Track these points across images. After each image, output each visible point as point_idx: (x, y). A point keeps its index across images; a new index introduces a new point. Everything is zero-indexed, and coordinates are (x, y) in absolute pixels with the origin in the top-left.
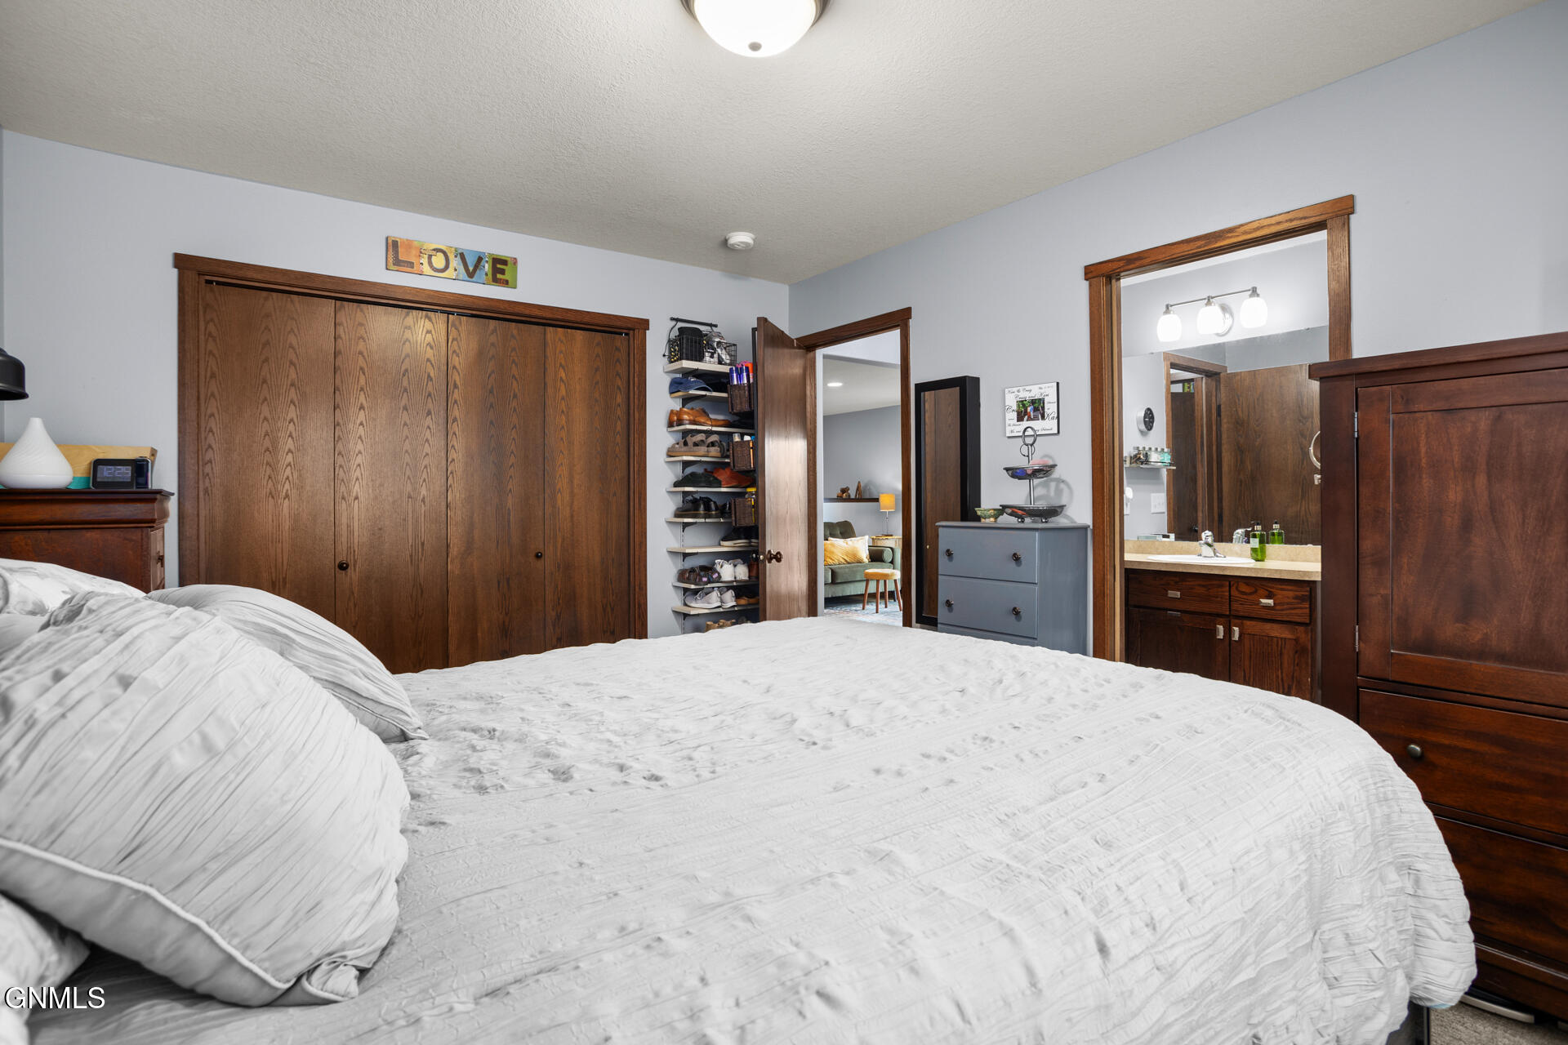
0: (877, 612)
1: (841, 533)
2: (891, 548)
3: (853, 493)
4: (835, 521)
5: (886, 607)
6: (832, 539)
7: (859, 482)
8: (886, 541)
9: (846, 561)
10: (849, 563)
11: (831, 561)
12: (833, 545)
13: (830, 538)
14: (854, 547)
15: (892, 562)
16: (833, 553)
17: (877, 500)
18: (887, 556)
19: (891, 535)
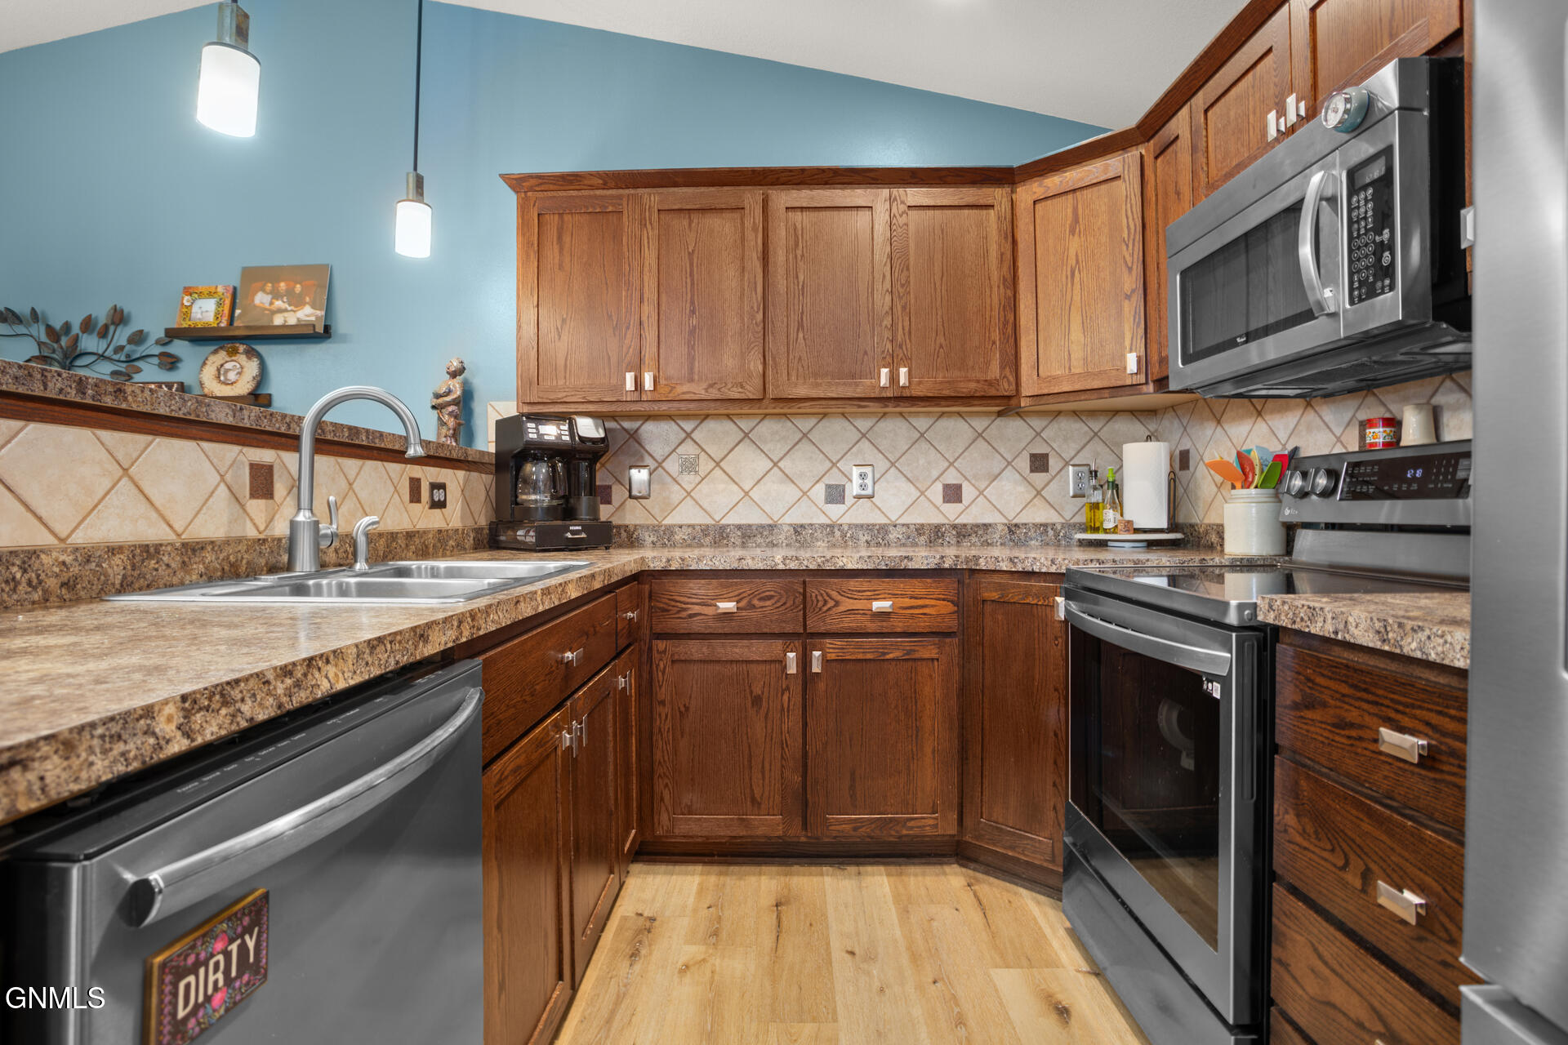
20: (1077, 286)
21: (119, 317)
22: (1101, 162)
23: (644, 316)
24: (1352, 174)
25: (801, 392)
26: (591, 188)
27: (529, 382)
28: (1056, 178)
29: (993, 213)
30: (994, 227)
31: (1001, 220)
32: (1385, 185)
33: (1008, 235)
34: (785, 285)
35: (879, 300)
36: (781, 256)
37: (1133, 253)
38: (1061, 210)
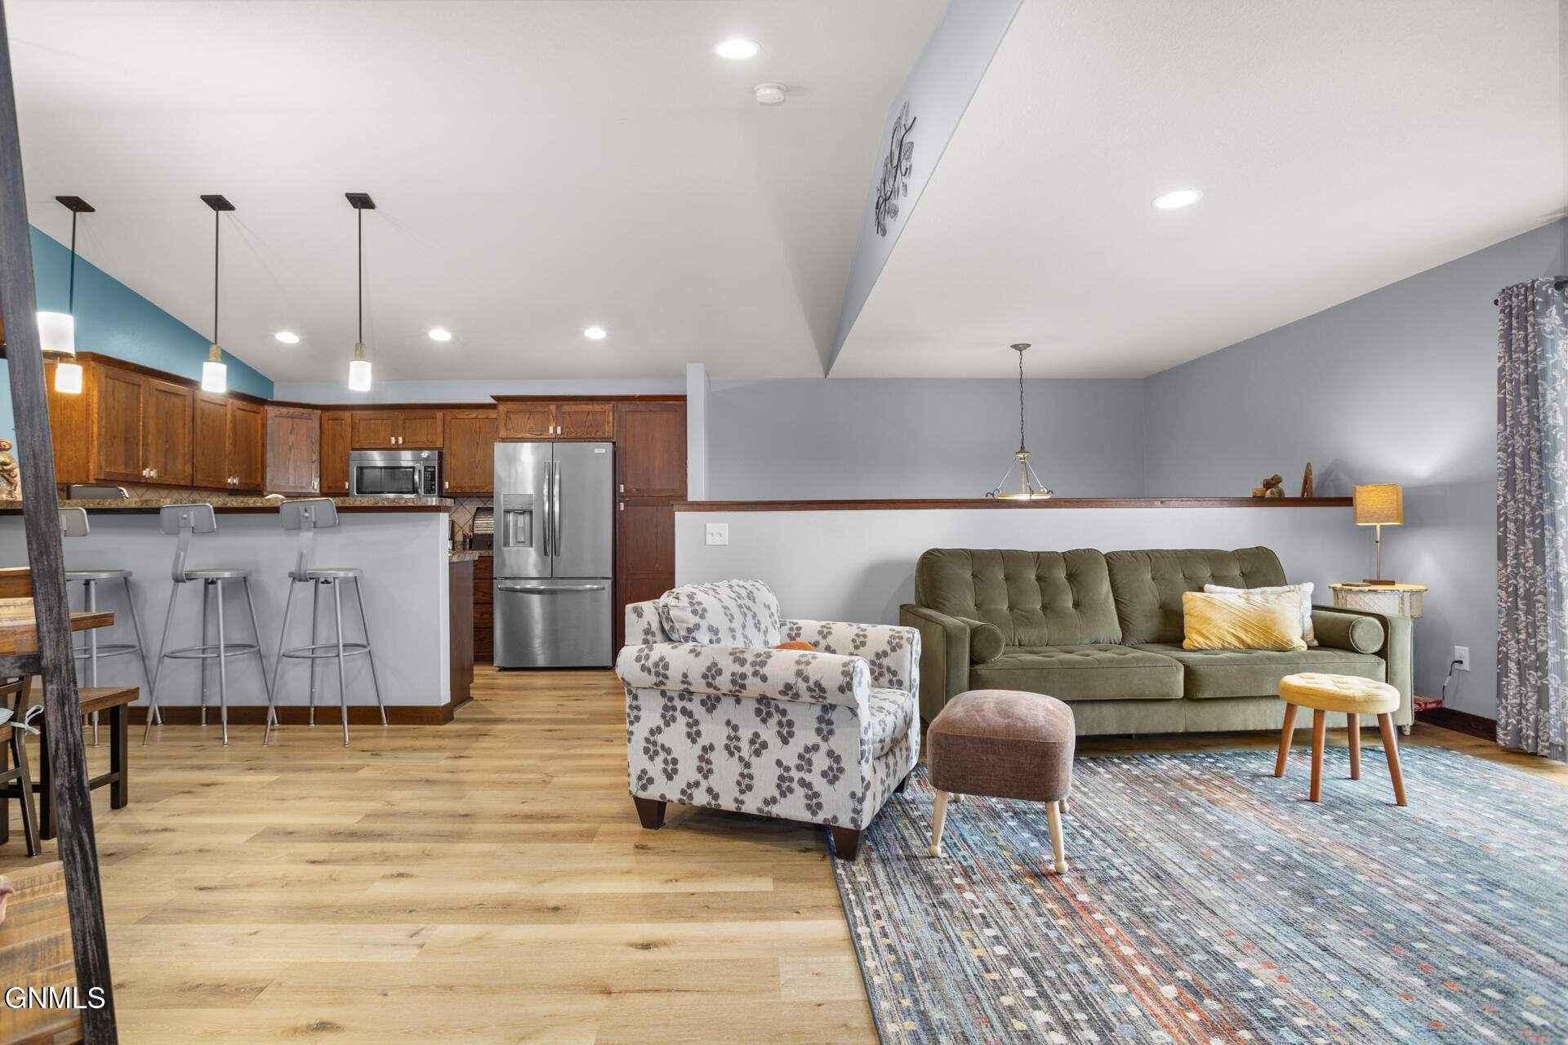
0: (1313, 798)
1: (1243, 574)
2: (1384, 621)
3: (1292, 488)
4: (1230, 547)
5: (1354, 776)
6: (1213, 587)
7: (1309, 465)
8: (1371, 596)
9: (1242, 641)
10: (1249, 647)
11: (1201, 640)
12: (1210, 603)
13: (1207, 587)
14: (1269, 611)
15: (1382, 653)
16: (1207, 620)
17: (1348, 502)
18: (1367, 636)
19: (1392, 583)
20: (292, 454)
22: (302, 410)
23: (149, 441)
24: (425, 467)
25: (204, 484)
26: (127, 369)
27: (100, 468)
28: (284, 410)
29: (259, 416)
30: (260, 422)
31: (262, 420)
32: (433, 473)
33: (264, 426)
34: (199, 436)
35: (228, 447)
36: (198, 422)
37: (316, 448)
38: (287, 423)
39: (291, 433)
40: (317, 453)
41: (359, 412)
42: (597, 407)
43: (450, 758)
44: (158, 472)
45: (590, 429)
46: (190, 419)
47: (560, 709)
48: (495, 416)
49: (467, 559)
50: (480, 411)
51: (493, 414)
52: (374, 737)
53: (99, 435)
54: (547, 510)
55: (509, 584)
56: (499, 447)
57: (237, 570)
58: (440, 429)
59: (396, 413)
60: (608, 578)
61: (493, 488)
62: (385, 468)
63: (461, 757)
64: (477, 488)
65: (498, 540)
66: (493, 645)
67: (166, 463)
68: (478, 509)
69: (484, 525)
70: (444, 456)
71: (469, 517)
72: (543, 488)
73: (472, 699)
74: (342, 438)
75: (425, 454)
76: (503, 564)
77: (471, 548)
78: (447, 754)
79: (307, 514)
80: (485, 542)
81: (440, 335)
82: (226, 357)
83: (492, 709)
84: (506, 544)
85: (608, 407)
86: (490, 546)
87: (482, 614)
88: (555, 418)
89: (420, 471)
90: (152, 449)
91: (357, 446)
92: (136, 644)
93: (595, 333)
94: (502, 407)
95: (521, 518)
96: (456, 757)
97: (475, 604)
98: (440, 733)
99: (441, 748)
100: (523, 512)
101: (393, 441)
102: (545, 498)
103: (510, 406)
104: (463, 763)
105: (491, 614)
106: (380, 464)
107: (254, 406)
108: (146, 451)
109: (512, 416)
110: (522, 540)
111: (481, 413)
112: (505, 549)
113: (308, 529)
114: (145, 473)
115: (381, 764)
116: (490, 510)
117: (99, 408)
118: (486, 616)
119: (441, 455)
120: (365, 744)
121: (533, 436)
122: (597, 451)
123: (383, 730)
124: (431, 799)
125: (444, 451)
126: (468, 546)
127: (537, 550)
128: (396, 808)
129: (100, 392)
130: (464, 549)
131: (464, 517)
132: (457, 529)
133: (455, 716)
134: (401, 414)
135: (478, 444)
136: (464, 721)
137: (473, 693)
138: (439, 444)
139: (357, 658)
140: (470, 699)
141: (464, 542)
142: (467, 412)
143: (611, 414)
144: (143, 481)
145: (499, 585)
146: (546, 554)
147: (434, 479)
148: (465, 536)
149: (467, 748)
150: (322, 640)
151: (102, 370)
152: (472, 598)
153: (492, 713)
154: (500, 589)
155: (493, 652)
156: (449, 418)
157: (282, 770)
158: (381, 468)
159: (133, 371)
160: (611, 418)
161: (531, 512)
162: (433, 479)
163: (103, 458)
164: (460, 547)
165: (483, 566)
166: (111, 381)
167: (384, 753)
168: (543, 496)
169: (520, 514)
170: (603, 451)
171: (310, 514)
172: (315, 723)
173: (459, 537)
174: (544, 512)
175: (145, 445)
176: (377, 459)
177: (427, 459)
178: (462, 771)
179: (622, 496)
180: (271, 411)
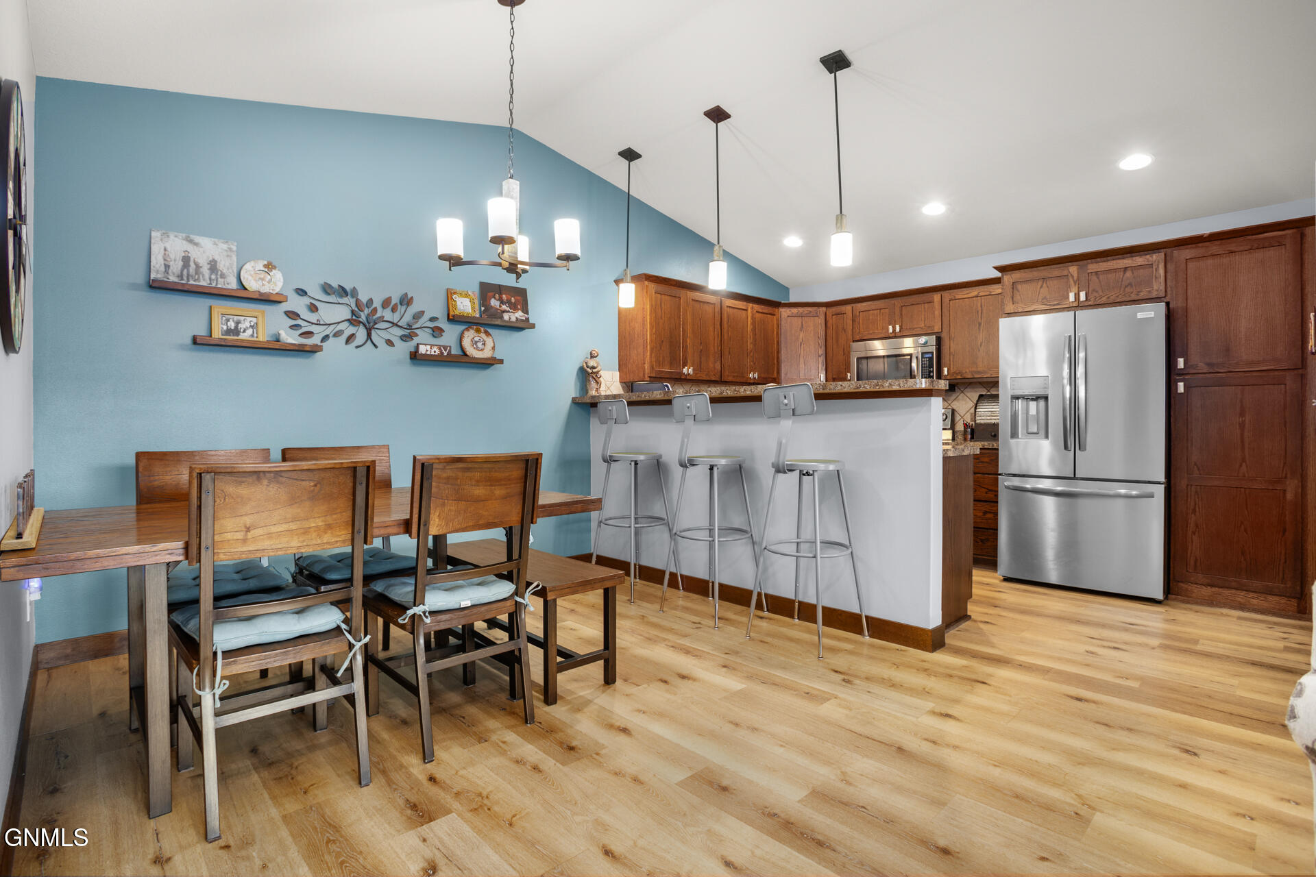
20: (802, 349)
21: (406, 301)
22: (810, 309)
23: (688, 344)
24: (923, 354)
25: (730, 379)
26: (671, 285)
27: (652, 368)
28: (795, 310)
29: (775, 317)
30: (775, 322)
31: (777, 320)
32: (931, 359)
33: (779, 325)
34: (726, 337)
35: (750, 346)
36: (725, 326)
37: (822, 342)
38: (797, 321)
39: (801, 330)
40: (823, 348)
41: (859, 305)
42: (1139, 260)
43: (933, 713)
44: (694, 370)
45: (1128, 290)
46: (719, 323)
47: (1090, 659)
48: (999, 291)
49: (966, 453)
50: (981, 288)
51: (996, 289)
52: (851, 653)
53: (651, 340)
54: (1068, 395)
55: (1016, 482)
56: (1004, 323)
57: (731, 457)
58: (937, 313)
59: (892, 301)
60: (1159, 483)
61: (998, 372)
62: (888, 356)
63: (948, 716)
64: (979, 372)
65: (1005, 430)
66: (996, 549)
67: (701, 362)
68: (981, 396)
69: (987, 413)
70: (943, 343)
71: (971, 404)
72: (1062, 369)
73: (969, 617)
74: (845, 331)
75: (922, 340)
76: (1010, 457)
77: (972, 438)
78: (930, 705)
79: (786, 401)
80: (992, 431)
81: (934, 209)
82: (727, 256)
83: (994, 640)
84: (1014, 434)
85: (1157, 258)
86: (995, 437)
87: (985, 513)
88: (1078, 282)
89: (917, 358)
90: (690, 351)
91: (858, 338)
92: (665, 517)
93: (1136, 161)
94: (1008, 279)
95: (1033, 405)
96: (941, 715)
97: (975, 500)
98: (926, 665)
99: (925, 693)
100: (1037, 398)
101: (891, 329)
102: (1066, 381)
103: (1017, 275)
104: (949, 727)
105: (996, 514)
106: (882, 353)
107: (770, 308)
108: (685, 352)
109: (1019, 287)
110: (1035, 430)
111: (983, 290)
112: (1013, 441)
113: (787, 417)
114: (685, 370)
115: (851, 699)
116: (995, 397)
117: (651, 319)
118: (989, 516)
119: (939, 341)
120: (840, 661)
121: (1048, 307)
122: (1140, 315)
123: (862, 643)
124: (899, 789)
125: (944, 335)
126: (969, 436)
127: (1055, 444)
128: (851, 790)
129: (651, 306)
130: (965, 439)
131: (964, 404)
132: (958, 418)
133: (947, 641)
134: (898, 302)
135: (980, 324)
136: (958, 651)
137: (972, 609)
138: (937, 329)
139: (841, 557)
140: (966, 617)
141: (965, 432)
142: (966, 291)
143: (1161, 266)
144: (683, 377)
145: (1004, 482)
146: (1066, 447)
147: (933, 365)
148: (966, 425)
149: (956, 701)
150: (807, 534)
151: (652, 287)
152: (972, 495)
153: (992, 646)
154: (1007, 487)
155: (997, 557)
156: (946, 300)
157: (750, 677)
158: (884, 357)
159: (674, 286)
160: (1161, 271)
161: (1046, 398)
162: (931, 366)
163: (653, 360)
164: (960, 437)
165: (986, 460)
166: (659, 296)
167: (857, 681)
168: (1063, 378)
169: (1032, 400)
170: (1151, 314)
171: (789, 401)
172: (799, 618)
173: (960, 427)
174: (1064, 398)
175: (685, 347)
176: (879, 347)
177: (925, 344)
178: (948, 745)
179: (1182, 373)
180: (785, 312)
